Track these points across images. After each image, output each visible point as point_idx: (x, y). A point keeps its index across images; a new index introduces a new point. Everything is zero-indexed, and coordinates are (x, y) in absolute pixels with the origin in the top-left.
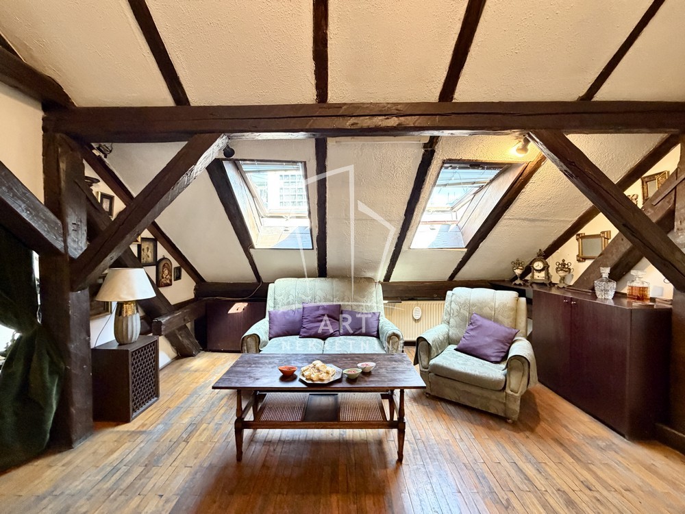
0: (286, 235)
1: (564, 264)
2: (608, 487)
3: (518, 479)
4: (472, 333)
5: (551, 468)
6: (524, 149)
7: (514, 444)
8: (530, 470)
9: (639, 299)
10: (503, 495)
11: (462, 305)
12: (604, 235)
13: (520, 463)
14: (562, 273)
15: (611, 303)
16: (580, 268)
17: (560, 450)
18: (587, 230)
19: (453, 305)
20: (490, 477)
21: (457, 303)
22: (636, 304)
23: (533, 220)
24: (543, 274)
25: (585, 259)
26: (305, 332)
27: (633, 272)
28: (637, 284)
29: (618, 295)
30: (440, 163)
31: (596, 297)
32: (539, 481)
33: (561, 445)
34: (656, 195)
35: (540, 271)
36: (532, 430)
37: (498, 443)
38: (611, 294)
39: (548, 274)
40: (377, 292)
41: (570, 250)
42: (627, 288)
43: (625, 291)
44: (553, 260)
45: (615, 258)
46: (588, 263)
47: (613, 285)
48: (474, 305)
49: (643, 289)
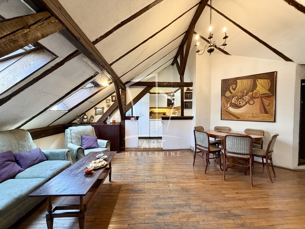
1: (92, 116)
9: (115, 123)
12: (103, 108)
14: (92, 119)
16: (96, 117)
25: (97, 115)
35: (86, 119)
44: (88, 115)
46: (100, 115)
49: (115, 121)
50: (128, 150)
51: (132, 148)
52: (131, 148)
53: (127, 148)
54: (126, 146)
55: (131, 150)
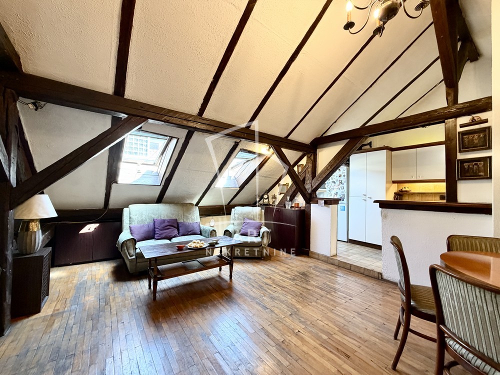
0: (139, 176)
1: (274, 196)
2: (293, 267)
3: (271, 272)
4: (245, 226)
5: (278, 267)
6: (269, 150)
7: (266, 264)
8: (273, 269)
9: (297, 207)
10: (268, 276)
11: (239, 215)
12: (287, 185)
13: (270, 268)
14: (274, 200)
15: (290, 209)
16: (279, 198)
17: (279, 262)
18: (282, 182)
19: (236, 215)
20: (263, 274)
21: (237, 214)
22: (297, 209)
23: (266, 177)
24: (267, 200)
25: (281, 194)
26: (158, 236)
27: (295, 198)
28: (296, 202)
29: (292, 207)
30: (239, 149)
31: (285, 207)
32: (276, 271)
33: (279, 261)
34: (301, 172)
35: (266, 199)
36: (270, 260)
37: (261, 265)
38: (290, 207)
39: (269, 201)
40: (196, 211)
41: (276, 190)
42: (294, 204)
43: (293, 205)
44: (271, 194)
45: (291, 193)
46: (282, 195)
47: (290, 203)
48: (245, 214)
49: (298, 204)
50: (314, 256)
51: (320, 255)
52: (318, 255)
53: (313, 253)
54: (312, 249)
55: (317, 257)
